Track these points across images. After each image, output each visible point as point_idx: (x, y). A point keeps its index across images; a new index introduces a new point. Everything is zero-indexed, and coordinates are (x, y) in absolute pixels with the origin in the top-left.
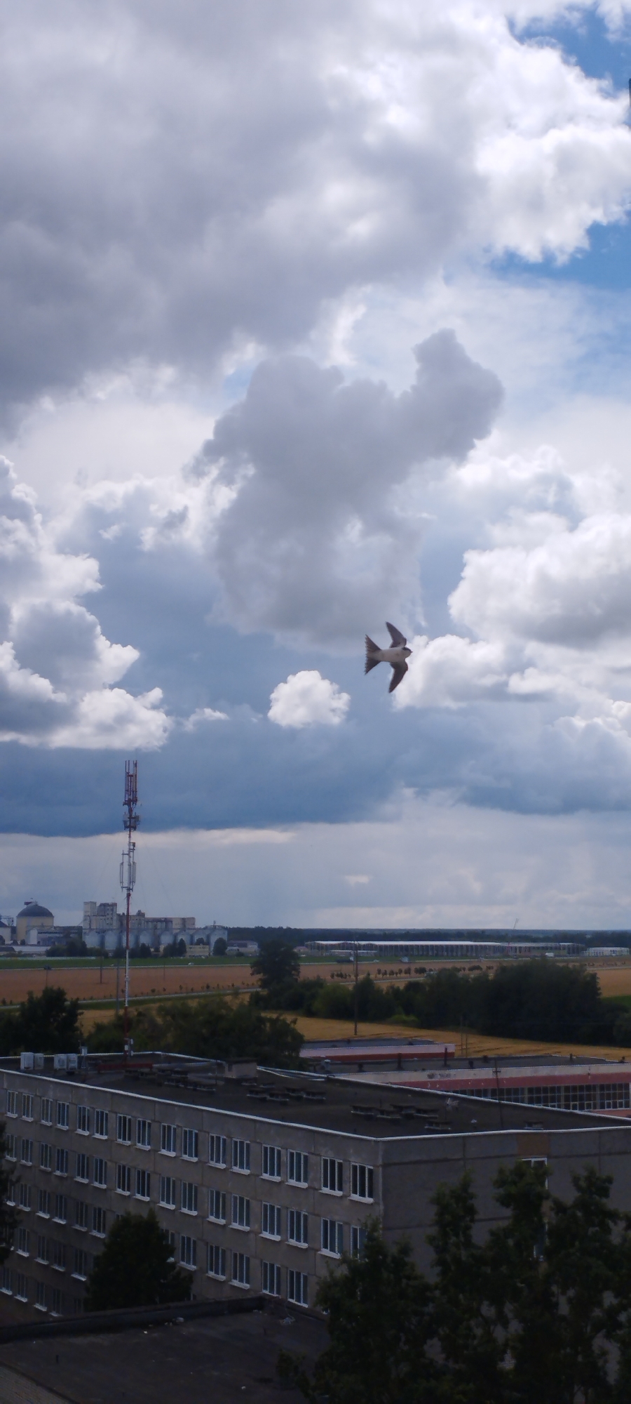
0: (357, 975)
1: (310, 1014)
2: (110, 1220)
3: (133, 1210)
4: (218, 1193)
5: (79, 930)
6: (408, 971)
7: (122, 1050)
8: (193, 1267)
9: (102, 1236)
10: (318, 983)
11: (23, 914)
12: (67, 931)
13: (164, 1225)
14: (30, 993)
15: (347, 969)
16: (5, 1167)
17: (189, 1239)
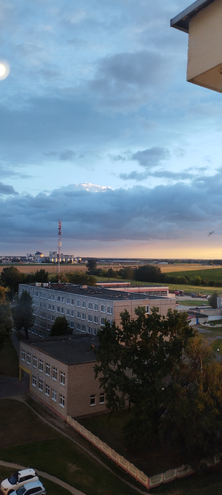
0: (109, 268)
1: (99, 276)
2: (55, 318)
3: (60, 316)
4: (79, 312)
5: (48, 257)
6: (120, 267)
7: (58, 282)
8: (73, 328)
9: (54, 321)
10: (100, 269)
11: (36, 254)
12: (46, 258)
13: (67, 319)
14: (37, 271)
15: (107, 266)
16: (32, 307)
17: (72, 322)
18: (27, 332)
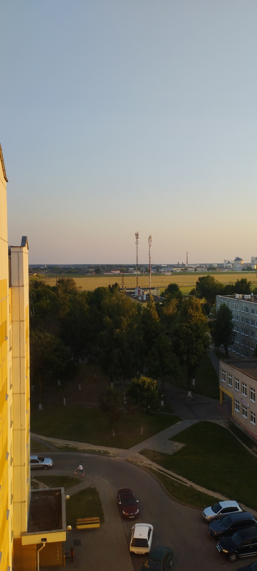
5: (250, 264)
11: (235, 260)
12: (247, 264)
14: (238, 280)
16: (233, 322)
18: (226, 350)
